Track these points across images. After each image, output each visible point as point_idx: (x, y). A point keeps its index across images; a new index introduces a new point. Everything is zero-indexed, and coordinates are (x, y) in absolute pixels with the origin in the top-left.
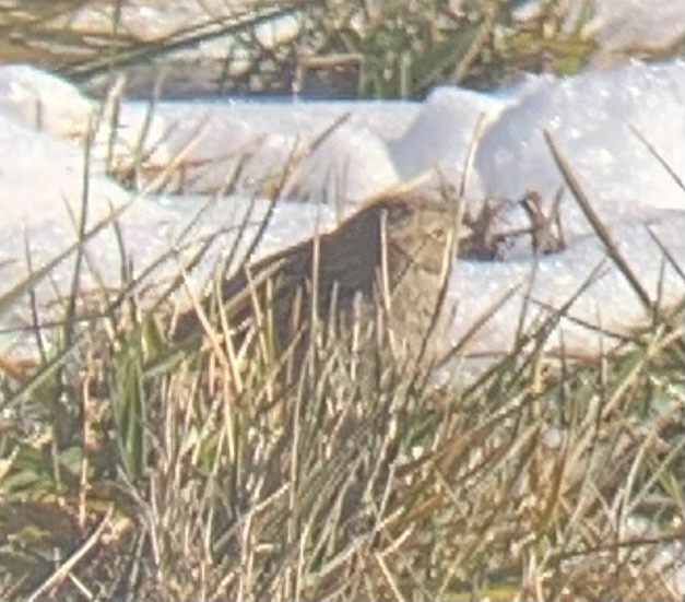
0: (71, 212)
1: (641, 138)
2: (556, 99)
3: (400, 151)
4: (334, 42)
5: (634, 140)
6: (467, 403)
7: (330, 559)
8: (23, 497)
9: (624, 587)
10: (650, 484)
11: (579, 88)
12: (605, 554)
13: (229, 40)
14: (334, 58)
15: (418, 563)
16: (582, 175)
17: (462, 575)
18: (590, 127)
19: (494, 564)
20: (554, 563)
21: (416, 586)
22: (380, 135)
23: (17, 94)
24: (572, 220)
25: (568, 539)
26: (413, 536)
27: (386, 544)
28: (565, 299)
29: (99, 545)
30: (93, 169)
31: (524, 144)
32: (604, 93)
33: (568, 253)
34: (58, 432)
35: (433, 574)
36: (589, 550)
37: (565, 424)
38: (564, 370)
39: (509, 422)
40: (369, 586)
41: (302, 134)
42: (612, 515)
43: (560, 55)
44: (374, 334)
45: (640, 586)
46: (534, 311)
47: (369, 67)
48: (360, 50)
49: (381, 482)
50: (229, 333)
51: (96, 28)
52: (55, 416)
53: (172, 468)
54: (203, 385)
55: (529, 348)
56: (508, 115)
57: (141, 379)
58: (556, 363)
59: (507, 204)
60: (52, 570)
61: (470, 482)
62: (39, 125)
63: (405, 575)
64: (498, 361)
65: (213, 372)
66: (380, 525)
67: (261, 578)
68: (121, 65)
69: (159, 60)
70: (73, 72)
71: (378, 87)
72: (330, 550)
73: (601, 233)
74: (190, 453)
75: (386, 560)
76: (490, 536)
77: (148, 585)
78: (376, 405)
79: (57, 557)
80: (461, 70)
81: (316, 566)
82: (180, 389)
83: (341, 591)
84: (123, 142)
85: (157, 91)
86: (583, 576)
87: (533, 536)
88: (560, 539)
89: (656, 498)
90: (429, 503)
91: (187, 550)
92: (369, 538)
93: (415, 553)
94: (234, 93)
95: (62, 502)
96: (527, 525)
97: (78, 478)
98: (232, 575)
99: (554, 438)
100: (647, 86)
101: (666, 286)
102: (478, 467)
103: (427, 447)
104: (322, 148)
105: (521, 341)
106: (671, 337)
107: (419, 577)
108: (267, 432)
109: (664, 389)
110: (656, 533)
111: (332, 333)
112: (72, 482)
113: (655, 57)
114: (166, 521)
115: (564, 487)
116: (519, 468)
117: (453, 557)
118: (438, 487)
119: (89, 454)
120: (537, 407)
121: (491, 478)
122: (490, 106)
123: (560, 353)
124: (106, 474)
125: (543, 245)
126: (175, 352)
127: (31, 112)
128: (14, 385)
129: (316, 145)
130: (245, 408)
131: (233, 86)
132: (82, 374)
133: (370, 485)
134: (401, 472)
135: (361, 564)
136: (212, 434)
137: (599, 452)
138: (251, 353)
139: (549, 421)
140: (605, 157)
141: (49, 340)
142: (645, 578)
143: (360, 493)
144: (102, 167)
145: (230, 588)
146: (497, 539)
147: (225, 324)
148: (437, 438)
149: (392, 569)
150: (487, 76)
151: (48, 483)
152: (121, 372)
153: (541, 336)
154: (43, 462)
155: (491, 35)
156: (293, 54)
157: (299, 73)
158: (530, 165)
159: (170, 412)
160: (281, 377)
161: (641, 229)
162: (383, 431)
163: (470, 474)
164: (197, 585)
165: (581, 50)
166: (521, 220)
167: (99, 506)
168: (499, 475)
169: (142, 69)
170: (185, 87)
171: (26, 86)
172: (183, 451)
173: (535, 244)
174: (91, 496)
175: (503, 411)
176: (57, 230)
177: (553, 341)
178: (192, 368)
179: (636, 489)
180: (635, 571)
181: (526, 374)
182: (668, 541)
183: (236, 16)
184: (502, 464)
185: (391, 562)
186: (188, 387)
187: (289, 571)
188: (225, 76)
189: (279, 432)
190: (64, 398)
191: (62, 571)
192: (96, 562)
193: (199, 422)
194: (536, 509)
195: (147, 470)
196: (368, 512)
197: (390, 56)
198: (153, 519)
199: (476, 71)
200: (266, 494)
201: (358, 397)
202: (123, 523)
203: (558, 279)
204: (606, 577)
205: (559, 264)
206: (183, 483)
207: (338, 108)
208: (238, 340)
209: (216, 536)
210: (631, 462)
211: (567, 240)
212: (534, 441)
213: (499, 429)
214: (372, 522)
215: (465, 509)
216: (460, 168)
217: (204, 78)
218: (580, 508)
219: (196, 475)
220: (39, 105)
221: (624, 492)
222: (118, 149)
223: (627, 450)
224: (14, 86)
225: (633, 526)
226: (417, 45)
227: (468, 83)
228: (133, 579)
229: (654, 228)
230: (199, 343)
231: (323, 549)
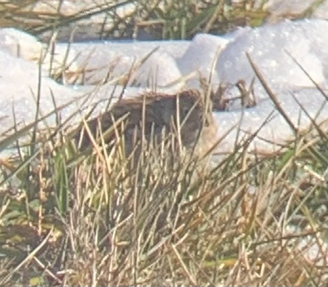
0: (33, 94)
1: (289, 54)
2: (251, 38)
3: (182, 63)
4: (152, 15)
5: (286, 56)
6: (213, 176)
7: (152, 247)
8: (13, 222)
9: (285, 257)
10: (297, 210)
11: (261, 33)
12: (276, 242)
13: (104, 15)
14: (151, 22)
15: (191, 249)
16: (263, 72)
17: (212, 253)
18: (267, 51)
19: (226, 248)
20: (253, 247)
21: (191, 259)
22: (172, 56)
23: (9, 41)
24: (260, 93)
25: (259, 235)
26: (189, 237)
27: (177, 240)
28: (257, 128)
29: (47, 243)
30: (43, 74)
31: (237, 58)
32: (273, 35)
33: (258, 107)
34: (28, 194)
35: (199, 253)
36: (268, 241)
37: (257, 184)
38: (257, 159)
39: (232, 184)
40: (170, 259)
41: (137, 56)
42: (279, 225)
43: (253, 18)
44: (171, 146)
45: (292, 257)
46: (242, 134)
47: (168, 24)
48: (164, 18)
49: (175, 211)
50: (105, 146)
51: (44, 11)
52: (27, 186)
53: (80, 208)
54: (94, 170)
55: (241, 150)
56: (229, 46)
57: (66, 168)
58: (253, 157)
59: (229, 86)
60: (26, 256)
61: (213, 212)
62: (19, 55)
63: (186, 254)
64: (227, 156)
65: (98, 165)
66: (174, 232)
67: (120, 257)
68: (57, 27)
69: (73, 24)
70: (33, 31)
71: (171, 34)
72: (152, 243)
73: (272, 97)
74: (89, 200)
75: (177, 248)
76: (224, 236)
77: (70, 261)
78: (171, 179)
79: (29, 249)
80: (209, 26)
81: (145, 251)
82: (83, 172)
83: (157, 261)
84: (56, 61)
85: (72, 38)
86: (266, 253)
87: (243, 235)
88: (256, 235)
89: (299, 216)
90: (195, 221)
91: (87, 246)
92: (170, 237)
93: (191, 244)
94: (106, 38)
95: (31, 225)
96: (241, 230)
97: (38, 213)
98: (107, 256)
99: (252, 190)
100: (292, 31)
101: (302, 121)
102: (217, 205)
103: (195, 196)
104: (147, 61)
105: (237, 147)
107: (192, 255)
108: (122, 190)
109: (302, 167)
110: (299, 232)
111: (151, 146)
112: (35, 215)
113: (296, 18)
114: (77, 232)
115: (257, 213)
116: (237, 204)
117: (207, 245)
118: (200, 214)
119: (43, 203)
120: (244, 177)
121: (224, 209)
122: (222, 42)
123: (255, 152)
124: (50, 211)
125: (246, 104)
126: (80, 156)
127: (15, 49)
128: (8, 172)
129: (143, 61)
130: (113, 180)
131: (105, 35)
132: (39, 166)
133: (169, 215)
134: (183, 208)
135: (166, 250)
136: (98, 192)
137: (273, 196)
138: (114, 157)
139: (250, 183)
140: (273, 63)
141: (23, 151)
142: (294, 253)
143: (165, 217)
144: (48, 75)
145: (107, 262)
146: (227, 237)
147: (103, 143)
148: (200, 191)
149: (180, 251)
150: (220, 28)
151: (25, 216)
152: (56, 166)
153: (246, 145)
154: (22, 207)
155: (222, 10)
156: (133, 21)
157: (136, 29)
158: (240, 67)
159: (79, 182)
160: (128, 166)
161: (290, 96)
162: (175, 189)
163: (214, 208)
164: (92, 260)
165: (261, 16)
166: (236, 93)
167: (47, 226)
168: (228, 208)
169: (65, 29)
170: (84, 37)
171: (13, 37)
172: (85, 200)
173: (243, 104)
174: (44, 222)
175: (229, 179)
176: (27, 102)
177: (251, 147)
178: (88, 163)
179: (290, 213)
180: (290, 250)
181: (239, 162)
182: (304, 236)
183: (107, 4)
184: (229, 203)
185: (179, 248)
186: (86, 171)
187: (133, 253)
188: (102, 31)
189: (128, 191)
190: (31, 177)
191: (31, 256)
192: (46, 251)
193: (92, 187)
194: (245, 223)
195: (69, 209)
196: (169, 226)
197: (177, 20)
198: (71, 231)
199: (216, 26)
200: (123, 218)
201: (164, 174)
202: (58, 233)
203: (253, 119)
204: (277, 252)
205: (253, 113)
206: (85, 214)
207: (153, 44)
209: (100, 239)
210: (287, 200)
211: (257, 102)
212: (243, 193)
213: (228, 187)
214: (170, 230)
215: (212, 224)
216: (209, 70)
217: (92, 33)
218: (265, 222)
219: (91, 211)
220: (19, 46)
221: (284, 214)
222: (55, 65)
223: (285, 195)
224: (7, 38)
225: (290, 230)
226: (189, 15)
227: (213, 32)
228: (63, 259)
229: (296, 95)
230: (91, 151)
231: (148, 245)
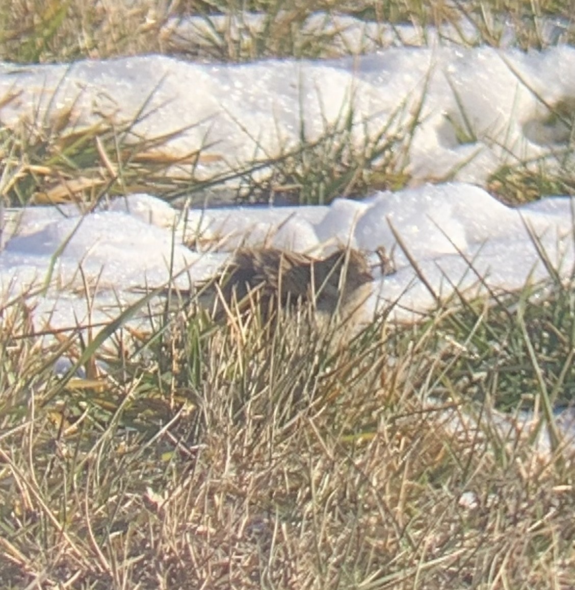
0: (166, 262)
1: (431, 219)
2: (391, 202)
3: (320, 230)
4: (289, 179)
5: (428, 221)
6: (352, 346)
7: (289, 420)
8: (145, 396)
9: (425, 431)
10: (437, 382)
11: (402, 198)
12: (416, 415)
13: (239, 180)
14: (289, 187)
15: (329, 422)
16: (405, 239)
17: (350, 427)
18: (408, 216)
19: (364, 421)
20: (392, 420)
21: (327, 433)
22: (310, 223)
23: (141, 207)
24: (400, 259)
25: (399, 408)
26: (327, 409)
27: (314, 414)
28: (397, 297)
29: (180, 417)
30: (176, 241)
31: (377, 225)
32: (414, 199)
33: (398, 275)
34: (160, 366)
35: (336, 427)
36: (408, 415)
37: (397, 355)
38: (396, 330)
39: (371, 355)
40: (306, 433)
41: (274, 222)
42: (419, 397)
43: (393, 182)
44: (307, 315)
45: (433, 430)
46: (382, 302)
47: (305, 190)
48: (301, 182)
49: (312, 383)
50: (240, 316)
51: (178, 176)
52: (159, 357)
53: (214, 380)
54: (228, 341)
55: (380, 320)
56: (369, 212)
57: (199, 339)
58: (392, 327)
59: (368, 252)
60: (158, 430)
61: (353, 383)
62: (151, 221)
63: (323, 428)
64: (366, 326)
65: (232, 336)
66: (311, 405)
67: (256, 431)
68: (191, 192)
69: (206, 189)
70: (166, 196)
71: (309, 200)
72: (288, 417)
73: (413, 264)
74: (222, 373)
75: (314, 421)
76: (362, 408)
77: (203, 436)
78: (308, 349)
79: (161, 423)
80: (348, 190)
81: (281, 425)
82: (217, 343)
83: (294, 436)
84: (190, 228)
85: (205, 205)
86: (406, 426)
87: (382, 408)
88: (395, 409)
89: (440, 389)
90: (334, 393)
91: (221, 419)
92: (307, 410)
93: (327, 417)
94: (241, 204)
95: (163, 398)
96: (379, 403)
97: (170, 386)
98: (242, 430)
99: (391, 362)
100: (434, 196)
101: (444, 289)
102: (356, 377)
103: (333, 367)
104: (284, 228)
105: (376, 317)
106: (447, 312)
107: (329, 429)
108: (258, 363)
109: (444, 338)
110: (440, 405)
111: (288, 315)
112: (167, 388)
113: (439, 181)
114: (211, 405)
115: (397, 385)
116: (376, 377)
117: (345, 419)
118: (338, 386)
119: (175, 375)
120: (384, 349)
121: (363, 381)
122: (361, 207)
123: (394, 322)
124: (183, 384)
125: (386, 271)
126: (215, 326)
127: (147, 215)
128: (140, 343)
129: (280, 228)
130: (248, 352)
131: (241, 201)
132: (172, 338)
133: (306, 386)
134: (321, 380)
135: (303, 423)
136: (233, 364)
137: (413, 368)
138: (249, 327)
139: (390, 354)
140: (415, 229)
141: (156, 322)
142: (435, 426)
143: (302, 390)
144: (181, 241)
145: (241, 436)
146: (365, 410)
147: (238, 312)
148: (337, 363)
149: (317, 425)
150: (360, 193)
151: (157, 389)
152: (190, 335)
153: (385, 314)
154: (154, 379)
155: (362, 174)
156: (269, 186)
157: (272, 194)
158: (380, 233)
159: (213, 353)
160: (264, 337)
161: (432, 263)
162: (312, 360)
163: (353, 380)
164: (226, 435)
165: (403, 179)
166: (376, 260)
167: (181, 400)
168: (366, 379)
169: (199, 194)
170: (218, 202)
171: (144, 203)
172: (219, 372)
173: (383, 271)
174: (176, 394)
175: (368, 350)
176: (160, 271)
177: (391, 316)
178: (223, 333)
179: (430, 385)
180: (430, 423)
181: (379, 332)
182: (446, 409)
183: (243, 168)
184: (367, 375)
185: (316, 422)
186: (221, 342)
187: (268, 428)
188: (238, 196)
189: (264, 362)
190: (163, 349)
191: (163, 430)
192: (179, 425)
193: (226, 359)
194: (384, 396)
195: (202, 382)
196: (305, 399)
197: (315, 185)
198: (205, 405)
199: (356, 191)
200: (258, 391)
201: (300, 345)
202: (191, 407)
203: (392, 287)
204: (417, 426)
205: (394, 281)
206: (219, 388)
207: (291, 210)
208: (244, 319)
209: (234, 413)
210: (428, 372)
211: (397, 268)
212: (382, 364)
213: (367, 358)
214: (307, 404)
215: (350, 396)
216: (347, 236)
217: (228, 198)
218: (404, 394)
219: (225, 384)
220: (151, 213)
221: (425, 386)
222: (188, 232)
223: (426, 366)
224: (140, 204)
225: (431, 402)
226: (327, 179)
227: (352, 197)
228: (196, 433)
229: (439, 262)
230: (226, 321)
231: (284, 418)
